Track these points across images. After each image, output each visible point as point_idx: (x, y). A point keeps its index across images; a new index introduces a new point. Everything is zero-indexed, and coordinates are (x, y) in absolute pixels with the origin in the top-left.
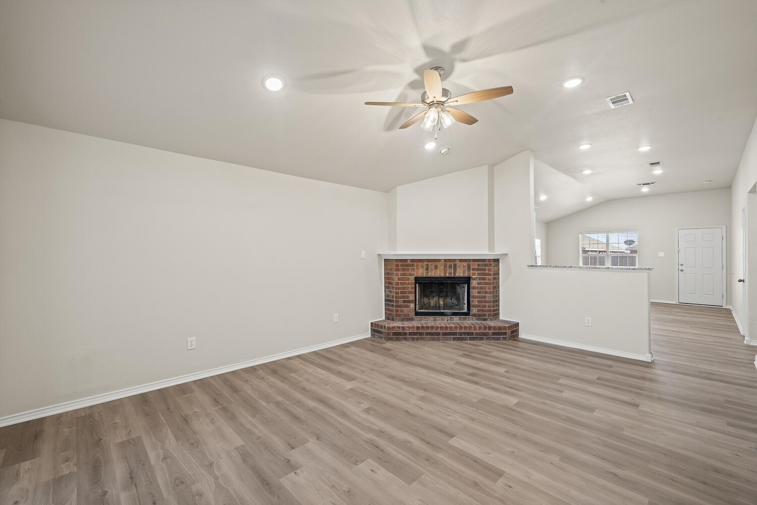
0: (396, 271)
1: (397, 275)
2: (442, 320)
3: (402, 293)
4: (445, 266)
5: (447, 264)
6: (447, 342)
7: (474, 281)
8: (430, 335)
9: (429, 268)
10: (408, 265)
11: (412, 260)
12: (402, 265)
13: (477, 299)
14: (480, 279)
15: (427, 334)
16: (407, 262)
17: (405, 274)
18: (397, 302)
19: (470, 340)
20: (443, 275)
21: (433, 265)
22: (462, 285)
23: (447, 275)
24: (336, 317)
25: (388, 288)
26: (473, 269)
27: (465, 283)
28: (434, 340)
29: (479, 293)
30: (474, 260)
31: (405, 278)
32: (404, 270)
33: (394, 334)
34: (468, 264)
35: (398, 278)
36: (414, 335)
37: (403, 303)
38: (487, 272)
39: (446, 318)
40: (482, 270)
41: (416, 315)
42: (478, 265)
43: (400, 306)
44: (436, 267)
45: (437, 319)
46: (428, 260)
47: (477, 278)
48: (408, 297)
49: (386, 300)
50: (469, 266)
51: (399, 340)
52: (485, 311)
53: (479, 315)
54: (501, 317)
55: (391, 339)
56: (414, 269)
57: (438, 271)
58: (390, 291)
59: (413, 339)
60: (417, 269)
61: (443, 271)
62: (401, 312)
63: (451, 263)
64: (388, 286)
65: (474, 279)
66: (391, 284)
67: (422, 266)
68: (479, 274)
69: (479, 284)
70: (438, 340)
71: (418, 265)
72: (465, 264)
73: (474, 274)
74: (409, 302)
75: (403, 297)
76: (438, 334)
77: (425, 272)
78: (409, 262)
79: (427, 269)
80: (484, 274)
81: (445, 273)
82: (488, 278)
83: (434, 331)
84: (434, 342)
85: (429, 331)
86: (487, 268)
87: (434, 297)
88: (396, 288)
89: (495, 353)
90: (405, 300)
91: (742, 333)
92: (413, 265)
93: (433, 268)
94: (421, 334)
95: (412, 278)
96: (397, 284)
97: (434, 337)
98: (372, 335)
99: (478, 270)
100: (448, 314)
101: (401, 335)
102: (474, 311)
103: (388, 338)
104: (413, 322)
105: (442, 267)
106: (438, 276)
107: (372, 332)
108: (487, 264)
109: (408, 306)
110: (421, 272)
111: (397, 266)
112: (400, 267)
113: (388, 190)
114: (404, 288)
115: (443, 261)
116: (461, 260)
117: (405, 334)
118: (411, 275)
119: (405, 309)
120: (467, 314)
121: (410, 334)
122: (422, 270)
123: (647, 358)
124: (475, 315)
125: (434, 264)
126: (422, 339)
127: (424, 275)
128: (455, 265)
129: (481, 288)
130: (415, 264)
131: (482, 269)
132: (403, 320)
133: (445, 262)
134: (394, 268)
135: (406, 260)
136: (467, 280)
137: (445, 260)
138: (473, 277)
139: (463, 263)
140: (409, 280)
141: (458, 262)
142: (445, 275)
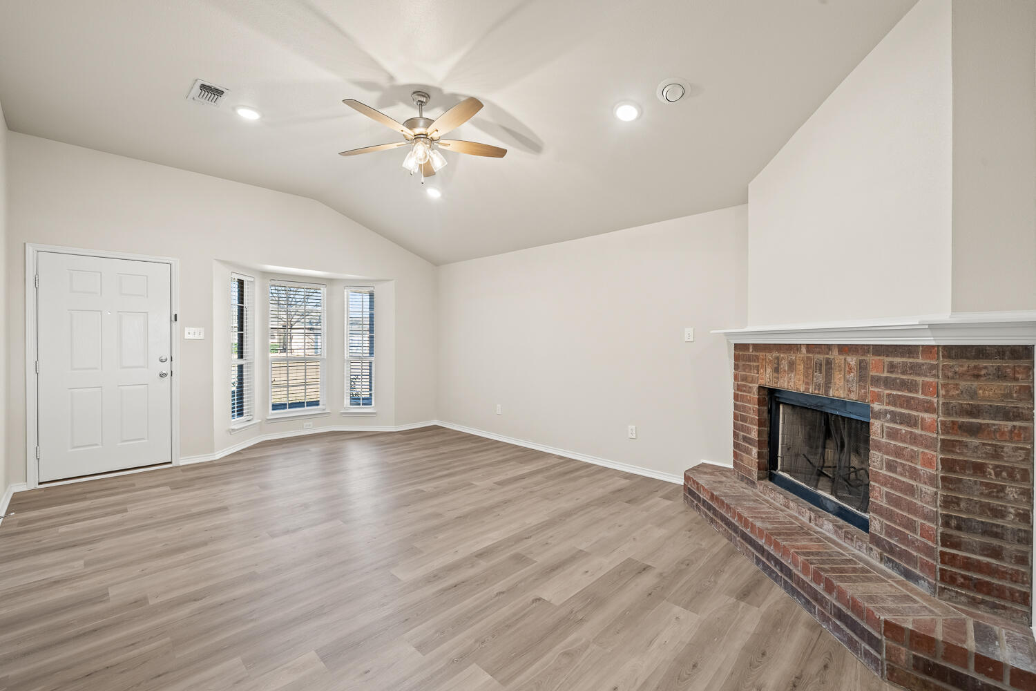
4: (808, 365)
5: (811, 358)
7: (879, 425)
9: (781, 367)
11: (756, 346)
14: (895, 417)
17: (745, 378)
20: (802, 389)
21: (785, 358)
23: (812, 390)
24: (632, 430)
26: (876, 381)
30: (879, 350)
32: (746, 370)
34: (861, 362)
37: (743, 440)
38: (920, 395)
40: (904, 385)
42: (891, 367)
43: (739, 446)
44: (792, 365)
47: (886, 412)
50: (862, 367)
56: (757, 368)
57: (795, 377)
60: (763, 367)
61: (803, 378)
63: (820, 354)
67: (770, 362)
68: (893, 400)
69: (893, 435)
71: (764, 359)
72: (853, 360)
73: (878, 398)
74: (752, 442)
77: (773, 375)
78: (751, 349)
79: (777, 370)
80: (908, 403)
81: (808, 384)
82: (923, 419)
86: (920, 379)
90: (746, 437)
92: (757, 358)
93: (787, 368)
95: (755, 387)
96: (736, 397)
99: (888, 383)
100: (829, 505)
105: (803, 367)
108: (919, 366)
109: (748, 451)
110: (768, 377)
112: (740, 362)
115: (804, 350)
116: (844, 349)
118: (753, 380)
122: (769, 370)
125: (788, 357)
127: (773, 384)
128: (829, 362)
129: (898, 452)
130: (761, 354)
131: (904, 381)
133: (808, 351)
135: (746, 345)
137: (808, 346)
138: (876, 406)
139: (849, 359)
140: (750, 392)
141: (836, 353)
142: (807, 389)
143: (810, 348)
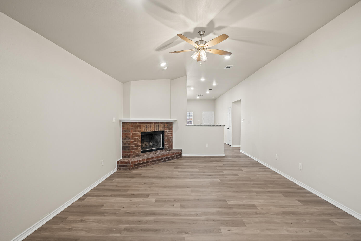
0: (131, 129)
1: (131, 132)
2: (153, 154)
3: (134, 141)
4: (155, 126)
5: (155, 125)
6: (159, 164)
7: (166, 133)
8: (152, 162)
9: (148, 127)
10: (137, 126)
11: (139, 123)
12: (134, 126)
13: (167, 141)
14: (168, 131)
15: (151, 162)
16: (137, 124)
17: (136, 131)
18: (132, 147)
19: (168, 161)
20: (154, 131)
22: (159, 135)
23: (156, 130)
25: (125, 140)
26: (166, 127)
27: (161, 134)
28: (154, 164)
29: (168, 138)
30: (166, 123)
31: (136, 133)
32: (135, 129)
33: (135, 165)
34: (164, 125)
35: (132, 133)
36: (145, 164)
37: (135, 147)
38: (171, 128)
39: (155, 152)
41: (141, 153)
42: (168, 125)
43: (133, 149)
44: (151, 127)
45: (151, 153)
46: (147, 123)
48: (137, 144)
49: (123, 147)
50: (164, 126)
51: (138, 168)
52: (170, 146)
53: (168, 149)
54: (174, 148)
55: (133, 169)
56: (140, 128)
57: (152, 129)
58: (126, 141)
59: (144, 166)
60: (142, 128)
61: (154, 129)
62: (134, 152)
63: (157, 124)
64: (126, 139)
65: (166, 132)
66: (128, 137)
67: (144, 126)
68: (168, 129)
69: (168, 134)
70: (156, 163)
71: (142, 126)
72: (163, 125)
73: (166, 129)
74: (138, 146)
75: (135, 144)
76: (156, 161)
77: (145, 129)
78: (138, 124)
79: (147, 128)
81: (155, 129)
83: (154, 159)
84: (154, 165)
85: (152, 160)
86: (171, 126)
87: (144, 142)
88: (131, 139)
89: (185, 164)
90: (136, 146)
91: (227, 144)
92: (140, 126)
93: (149, 127)
94: (148, 162)
95: (139, 133)
96: (132, 137)
97: (154, 162)
98: (118, 169)
99: (168, 127)
100: (155, 150)
101: (138, 165)
102: (166, 147)
103: (131, 168)
104: (140, 157)
105: (153, 127)
106: (152, 131)
107: (119, 167)
109: (137, 149)
110: (144, 130)
111: (132, 126)
112: (133, 127)
113: (125, 82)
114: (135, 139)
116: (161, 123)
117: (140, 164)
118: (139, 131)
119: (136, 151)
120: (162, 149)
121: (143, 163)
122: (144, 128)
123: (224, 155)
124: (166, 149)
125: (150, 125)
126: (149, 165)
127: (145, 131)
128: (159, 125)
130: (141, 125)
131: (169, 127)
132: (134, 157)
134: (130, 127)
135: (136, 123)
136: (162, 133)
137: (154, 123)
138: (166, 131)
139: (162, 124)
140: (138, 134)
141: (160, 124)
142: (155, 130)
143: (155, 123)
